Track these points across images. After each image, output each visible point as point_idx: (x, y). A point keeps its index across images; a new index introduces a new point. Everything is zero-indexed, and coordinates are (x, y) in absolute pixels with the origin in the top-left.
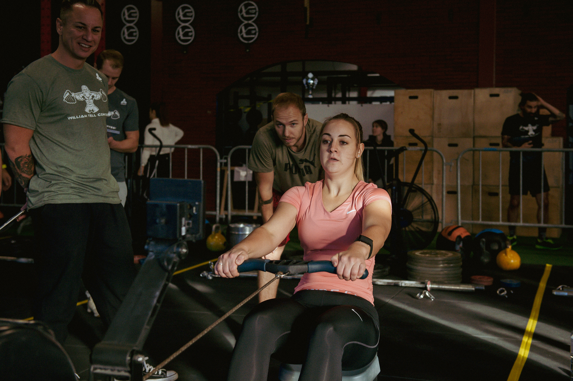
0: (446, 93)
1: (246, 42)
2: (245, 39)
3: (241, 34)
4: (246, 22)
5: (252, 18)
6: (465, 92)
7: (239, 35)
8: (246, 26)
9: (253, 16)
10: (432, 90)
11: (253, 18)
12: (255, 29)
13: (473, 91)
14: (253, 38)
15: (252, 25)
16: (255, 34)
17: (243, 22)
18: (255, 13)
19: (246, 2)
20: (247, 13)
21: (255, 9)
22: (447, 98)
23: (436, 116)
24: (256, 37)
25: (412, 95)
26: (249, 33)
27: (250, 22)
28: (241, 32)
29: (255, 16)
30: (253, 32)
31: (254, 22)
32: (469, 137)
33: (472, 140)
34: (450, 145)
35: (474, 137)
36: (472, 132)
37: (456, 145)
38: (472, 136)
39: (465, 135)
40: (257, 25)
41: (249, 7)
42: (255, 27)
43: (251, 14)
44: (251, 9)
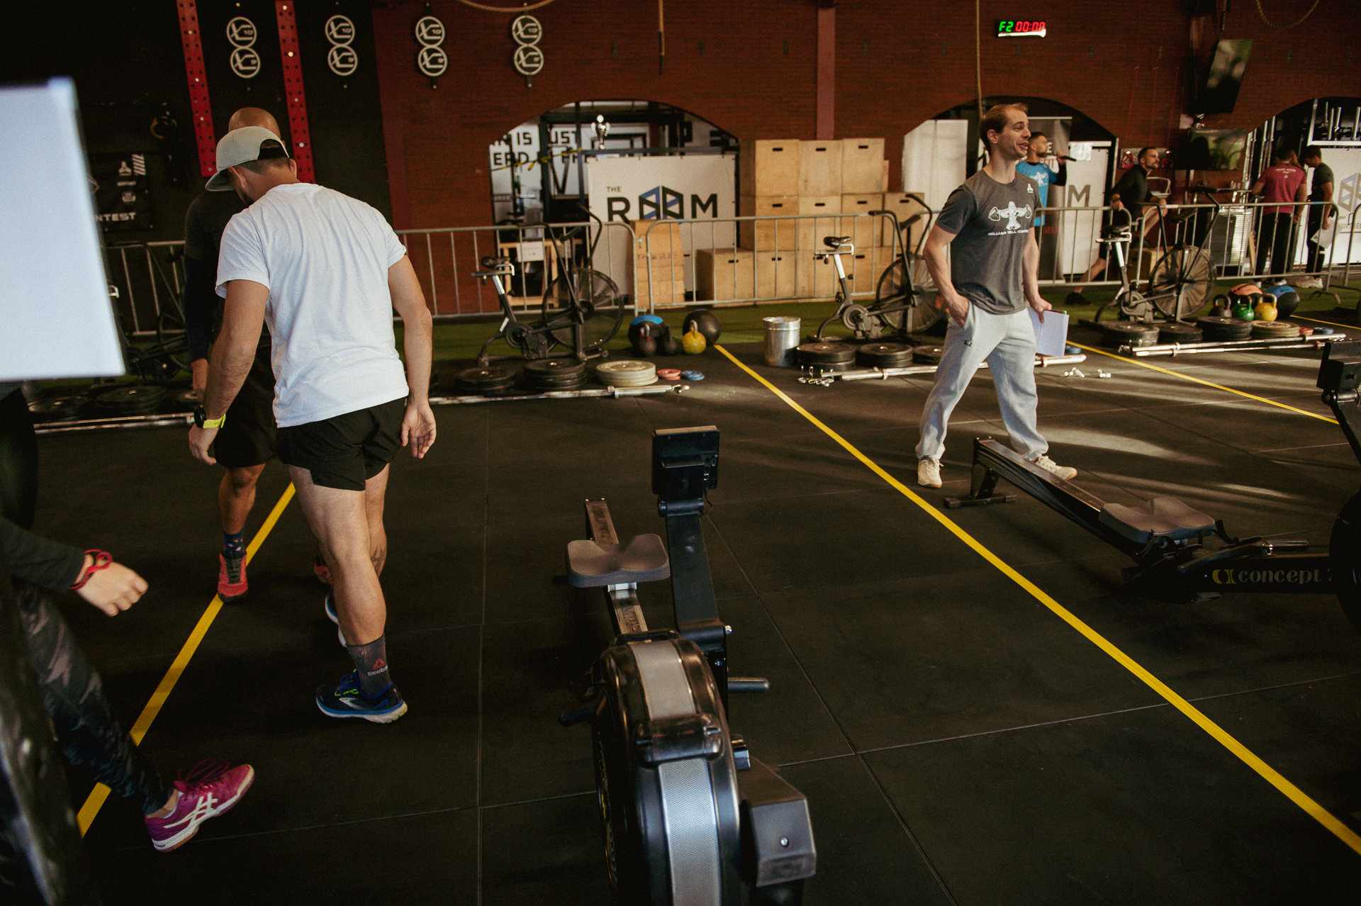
1: (527, 73)
2: (525, 69)
3: (520, 62)
4: (525, 45)
7: (517, 64)
8: (526, 51)
9: (535, 36)
10: (797, 141)
11: (534, 40)
12: (539, 56)
14: (536, 68)
15: (533, 50)
16: (539, 62)
17: (519, 46)
18: (537, 33)
19: (523, 17)
20: (526, 32)
21: (537, 27)
24: (541, 66)
25: (776, 147)
26: (529, 60)
27: (531, 45)
28: (519, 59)
29: (539, 37)
30: (536, 59)
31: (536, 45)
32: (837, 195)
33: (839, 198)
34: (817, 205)
35: (842, 195)
36: (840, 189)
37: (823, 205)
38: (840, 193)
39: (833, 193)
40: (542, 50)
41: (528, 25)
42: (539, 52)
43: (532, 34)
44: (532, 27)
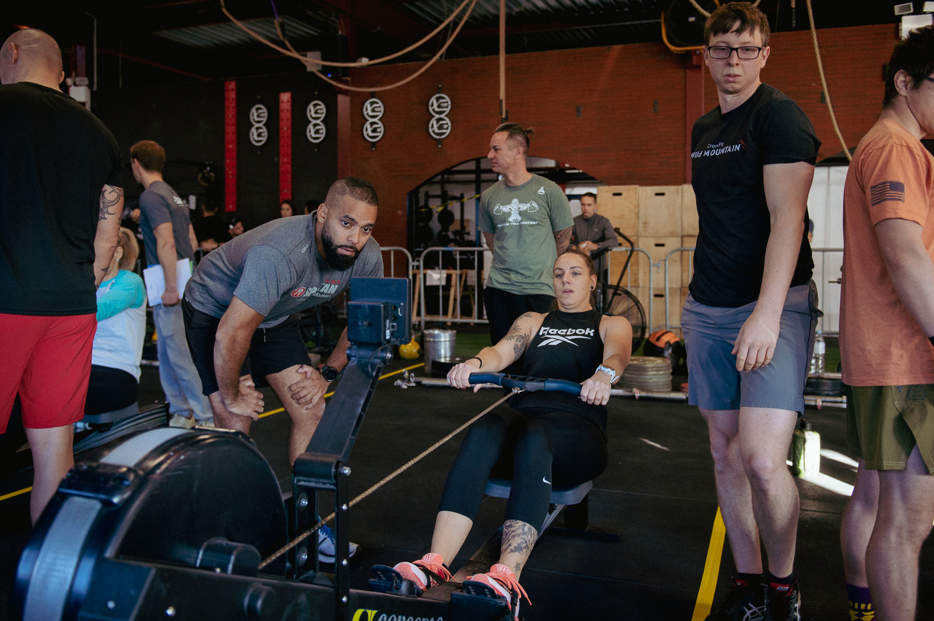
0: (651, 190)
1: (438, 137)
2: (437, 134)
3: (433, 129)
4: (437, 116)
5: (443, 112)
6: (673, 188)
7: (431, 130)
8: (438, 120)
9: (445, 109)
10: (637, 187)
12: (447, 124)
13: (680, 187)
14: (444, 134)
15: (443, 120)
16: (447, 129)
17: (433, 116)
18: (447, 107)
19: (438, 95)
20: (439, 106)
21: (447, 102)
22: (654, 195)
23: (641, 214)
24: (448, 132)
25: (616, 192)
26: (441, 127)
27: (442, 116)
28: (432, 126)
29: (448, 110)
30: (445, 126)
31: (446, 116)
32: (677, 236)
33: (680, 239)
34: (657, 245)
35: (682, 237)
36: (680, 231)
37: (663, 245)
38: (680, 235)
39: (672, 235)
40: (450, 119)
41: (441, 101)
42: (448, 121)
43: (443, 107)
44: (443, 103)
